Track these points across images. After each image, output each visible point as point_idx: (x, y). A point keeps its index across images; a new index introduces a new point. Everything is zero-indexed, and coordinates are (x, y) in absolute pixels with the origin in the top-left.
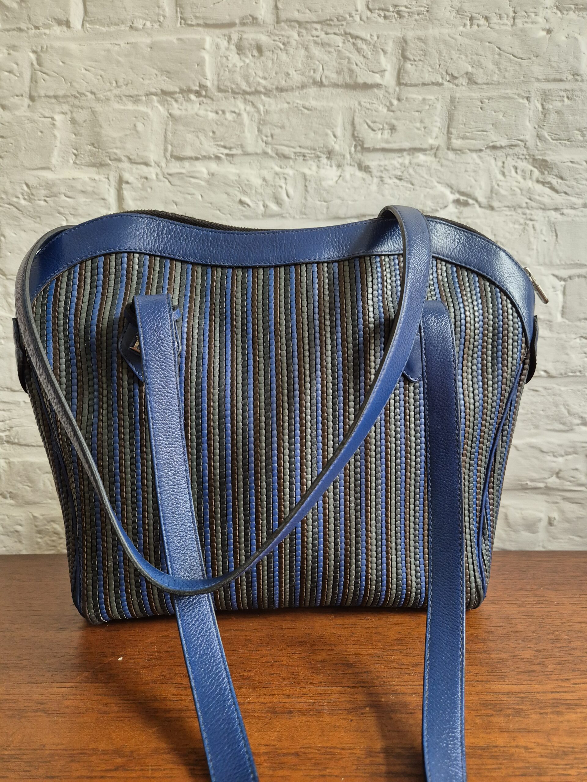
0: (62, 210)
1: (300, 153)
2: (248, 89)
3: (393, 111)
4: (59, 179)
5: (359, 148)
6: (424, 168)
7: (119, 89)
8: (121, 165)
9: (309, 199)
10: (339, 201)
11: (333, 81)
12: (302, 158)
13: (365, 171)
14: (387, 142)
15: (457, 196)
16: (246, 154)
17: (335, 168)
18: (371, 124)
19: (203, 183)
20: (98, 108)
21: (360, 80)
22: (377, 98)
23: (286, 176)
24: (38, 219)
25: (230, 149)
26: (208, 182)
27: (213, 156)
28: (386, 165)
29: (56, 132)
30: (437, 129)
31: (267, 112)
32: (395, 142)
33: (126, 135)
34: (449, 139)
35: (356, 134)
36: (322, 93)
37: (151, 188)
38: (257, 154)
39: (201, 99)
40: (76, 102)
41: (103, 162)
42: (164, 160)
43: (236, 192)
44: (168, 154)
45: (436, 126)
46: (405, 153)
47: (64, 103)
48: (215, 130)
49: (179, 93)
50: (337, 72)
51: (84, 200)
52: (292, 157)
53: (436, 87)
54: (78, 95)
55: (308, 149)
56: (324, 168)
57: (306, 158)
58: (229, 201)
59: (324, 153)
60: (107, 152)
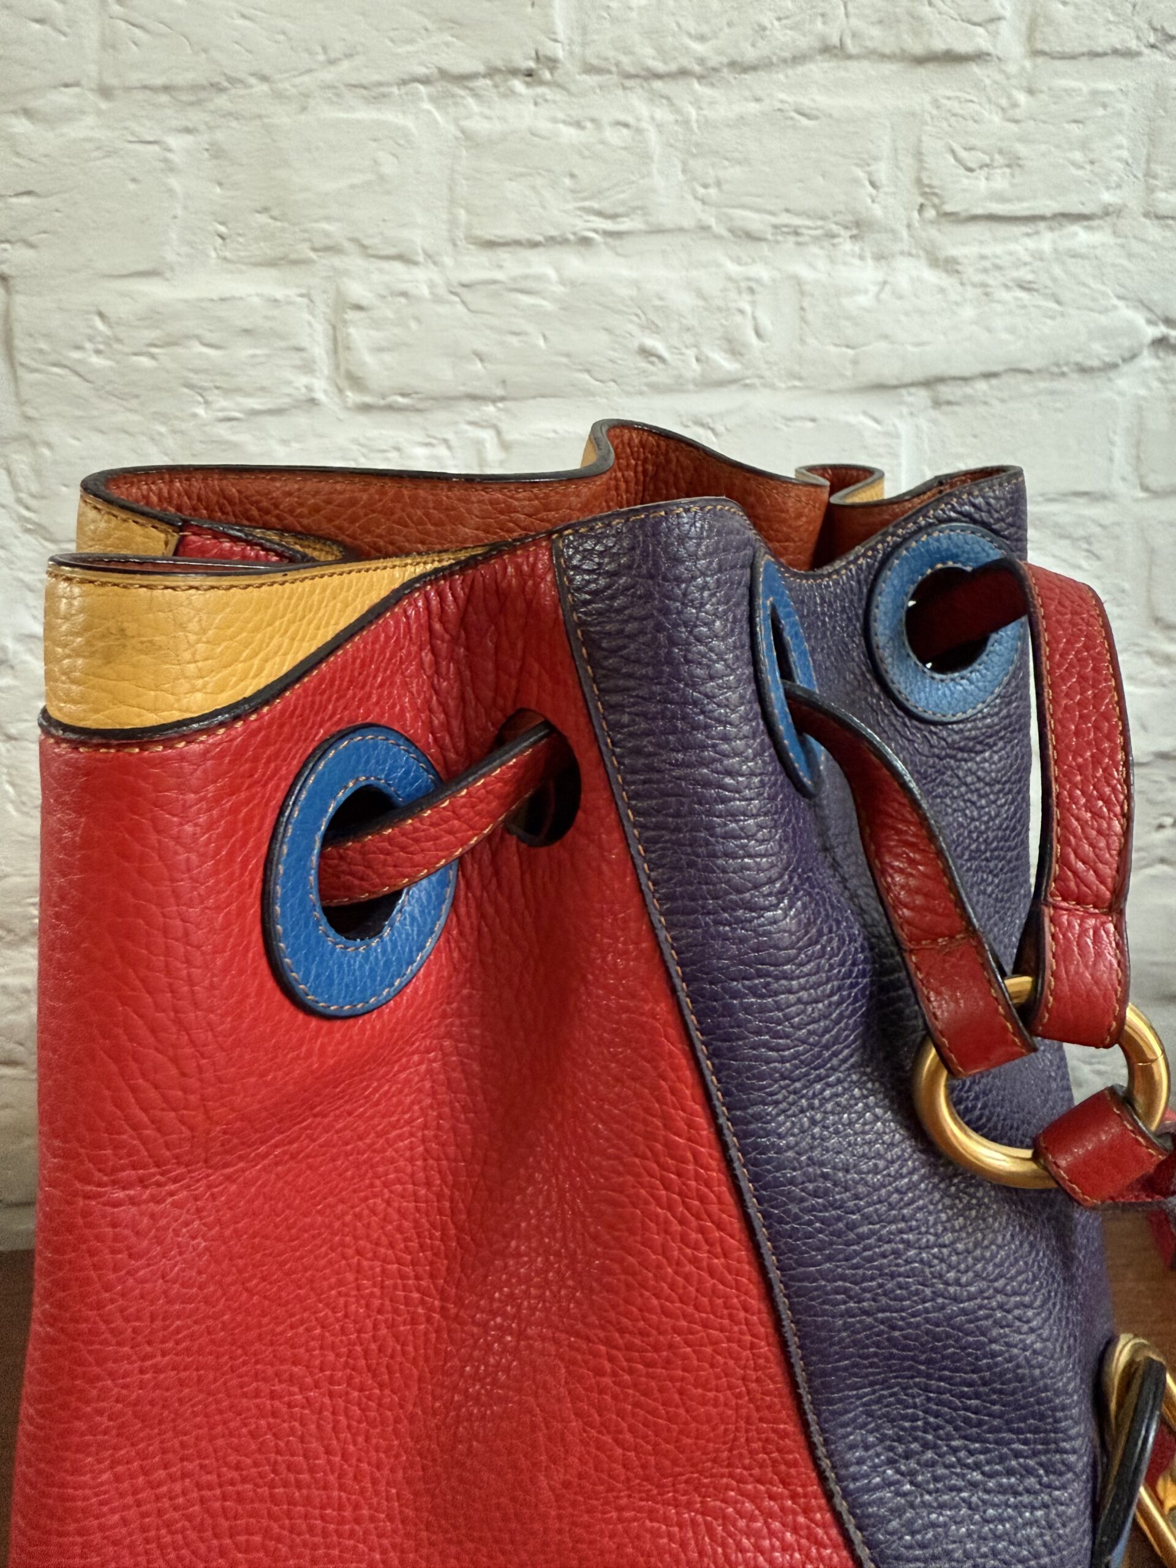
0: (195, 378)
1: (786, 226)
2: (660, 67)
3: (1016, 121)
4: (186, 301)
5: (931, 213)
6: (1086, 263)
7: (332, 69)
8: (339, 262)
9: (811, 341)
10: (883, 345)
11: (869, 44)
12: (792, 239)
13: (947, 271)
14: (1001, 198)
15: (1162, 330)
16: (655, 230)
17: (870, 262)
18: (963, 154)
19: (548, 305)
20: (283, 117)
21: (939, 45)
22: (978, 86)
23: (754, 285)
24: (134, 403)
25: (613, 217)
26: (562, 302)
27: (572, 237)
28: (997, 257)
29: (173, 182)
30: (1120, 166)
31: (707, 124)
32: (1020, 199)
33: (353, 187)
34: (1151, 190)
35: (924, 176)
36: (843, 74)
37: (418, 319)
38: (681, 230)
39: (541, 90)
40: (221, 101)
41: (293, 256)
42: (450, 247)
43: (631, 327)
44: (461, 235)
45: (1119, 159)
46: (1042, 225)
47: (191, 104)
48: (576, 171)
49: (484, 76)
50: (880, 22)
51: (251, 352)
52: (769, 237)
53: (1122, 62)
54: (226, 84)
55: (809, 217)
56: (845, 263)
57: (800, 239)
58: (614, 350)
59: (846, 228)
60: (305, 231)
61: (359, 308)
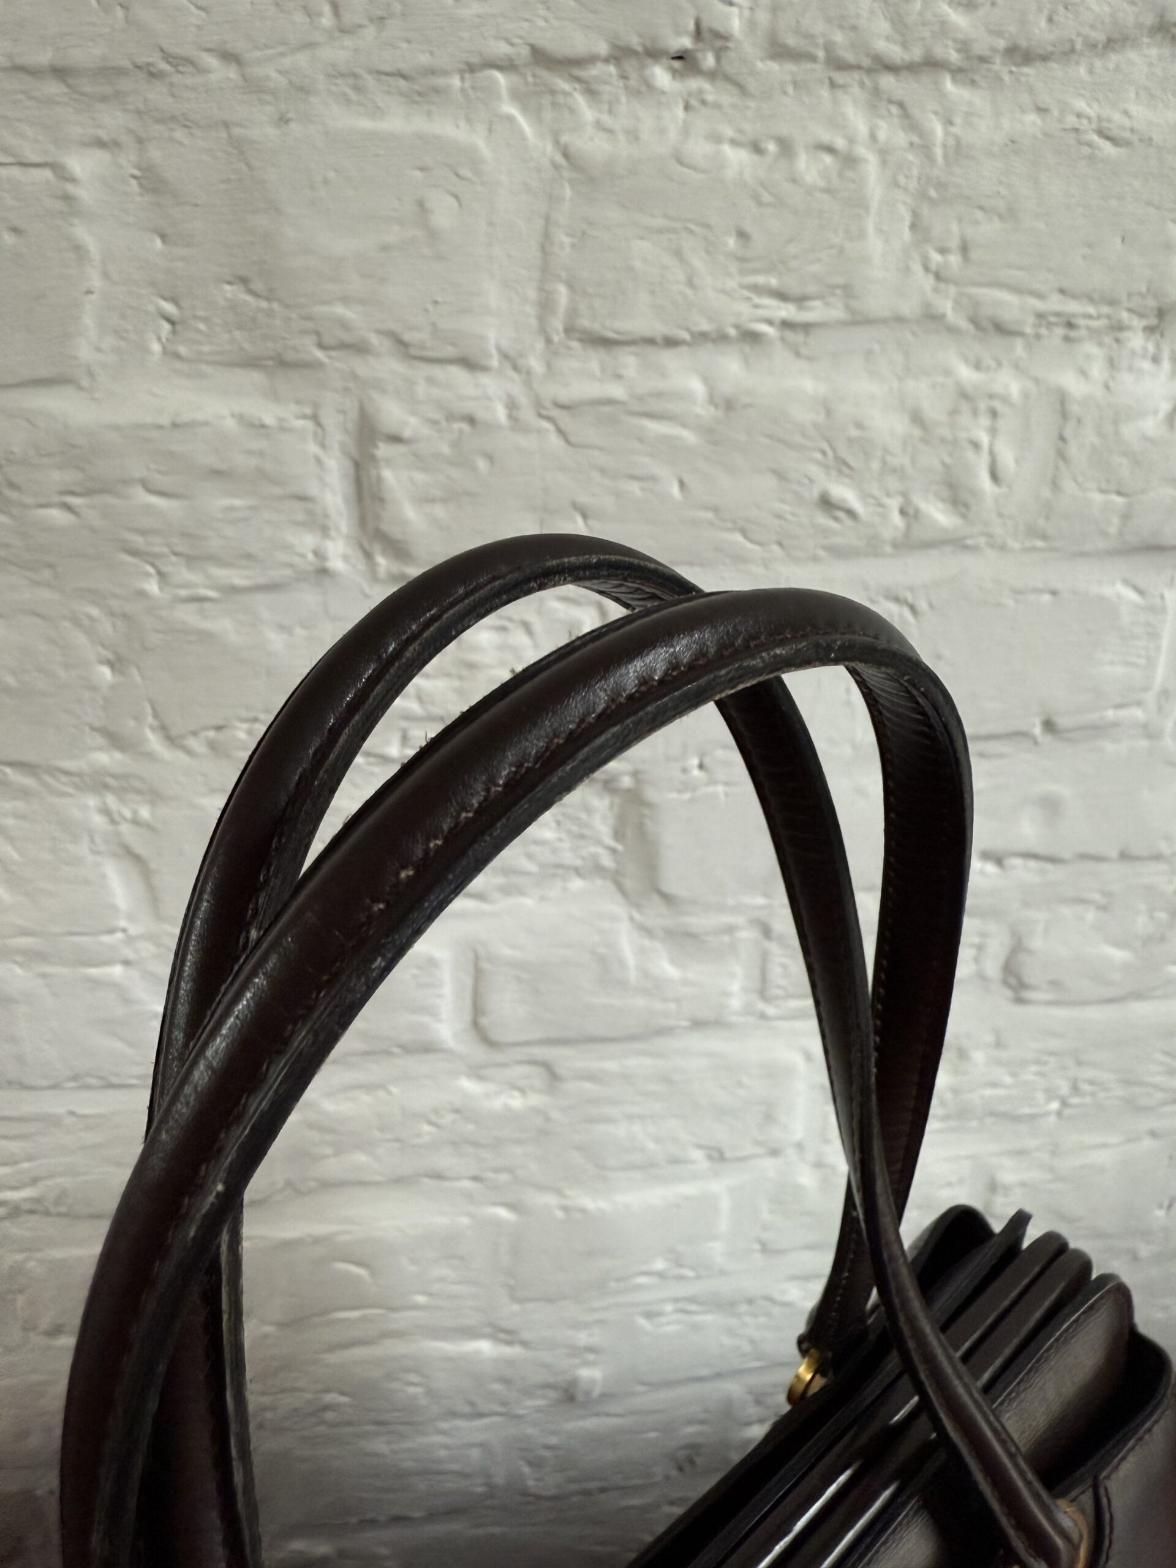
0: (141, 542)
1: (1057, 314)
8: (363, 367)
9: (1066, 484)
12: (1059, 333)
16: (859, 320)
17: (1167, 366)
19: (689, 437)
20: (261, 125)
23: (997, 405)
25: (800, 300)
26: (708, 432)
27: (732, 332)
29: (81, 231)
31: (957, 151)
33: (384, 248)
37: (490, 458)
38: (900, 320)
39: (697, 84)
41: (290, 356)
42: (540, 345)
43: (813, 470)
44: (557, 324)
47: (103, 99)
48: (748, 225)
51: (226, 502)
52: (1028, 330)
55: (1091, 299)
56: (1131, 369)
57: (1073, 334)
58: (782, 501)
59: (1141, 315)
60: (309, 318)
61: (396, 439)
